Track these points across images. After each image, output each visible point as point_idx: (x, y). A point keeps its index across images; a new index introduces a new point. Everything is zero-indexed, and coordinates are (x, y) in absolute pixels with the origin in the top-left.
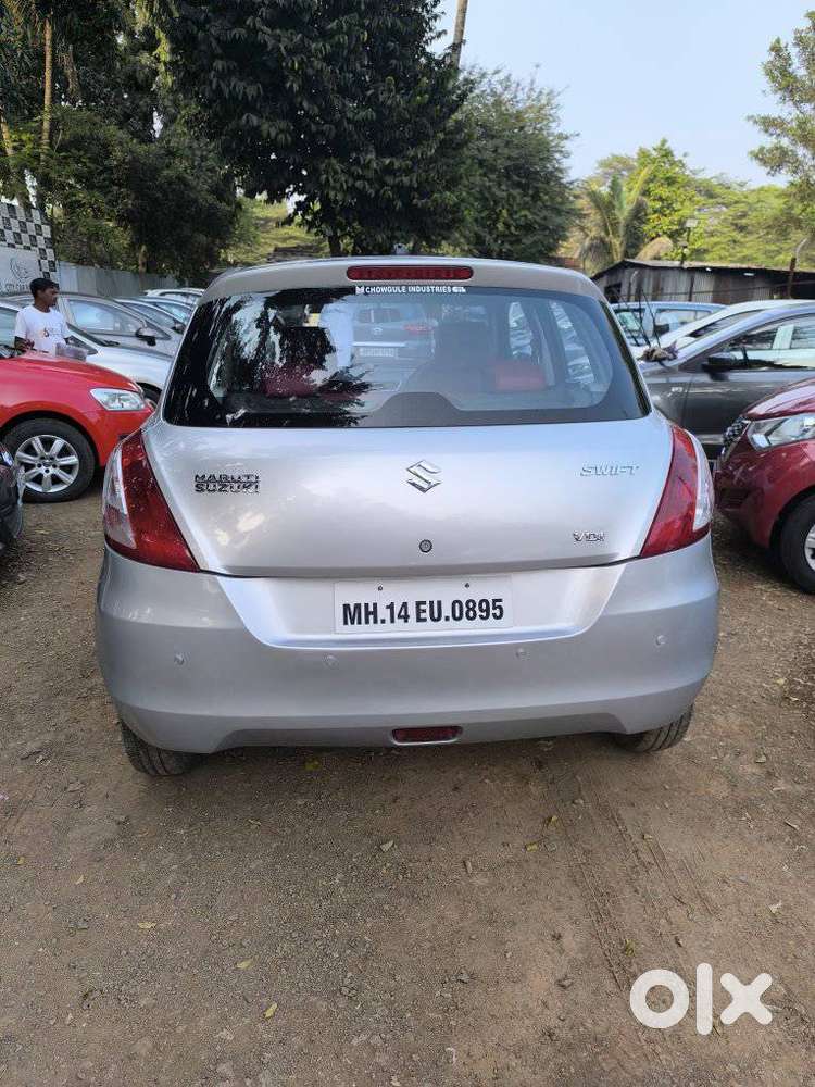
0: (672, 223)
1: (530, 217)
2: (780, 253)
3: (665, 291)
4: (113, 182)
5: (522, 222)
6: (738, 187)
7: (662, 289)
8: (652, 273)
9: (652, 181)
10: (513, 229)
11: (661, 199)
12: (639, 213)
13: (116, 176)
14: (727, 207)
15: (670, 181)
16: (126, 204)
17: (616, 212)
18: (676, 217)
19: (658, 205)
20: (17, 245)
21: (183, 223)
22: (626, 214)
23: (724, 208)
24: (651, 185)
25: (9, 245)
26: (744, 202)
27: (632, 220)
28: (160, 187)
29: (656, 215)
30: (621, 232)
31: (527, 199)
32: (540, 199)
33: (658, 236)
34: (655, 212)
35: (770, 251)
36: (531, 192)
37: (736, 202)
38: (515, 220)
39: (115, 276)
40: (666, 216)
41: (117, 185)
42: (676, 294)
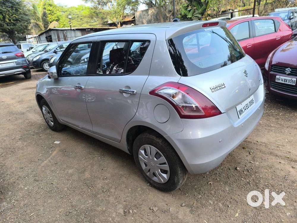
0: (55, 17)
1: (17, 17)
2: (83, 24)
3: (68, 37)
5: (14, 19)
6: (65, 7)
7: (67, 36)
8: (61, 32)
9: (45, 5)
10: (12, 21)
11: (49, 10)
12: (44, 14)
14: (64, 13)
15: (50, 5)
17: (37, 14)
18: (55, 15)
19: (49, 12)
22: (41, 15)
23: (63, 13)
24: (45, 6)
26: (68, 11)
27: (43, 17)
29: (50, 15)
30: (41, 20)
31: (14, 11)
32: (18, 11)
33: (53, 21)
34: (49, 14)
35: (80, 24)
36: (14, 9)
37: (66, 11)
38: (12, 18)
40: (53, 15)
42: (72, 37)
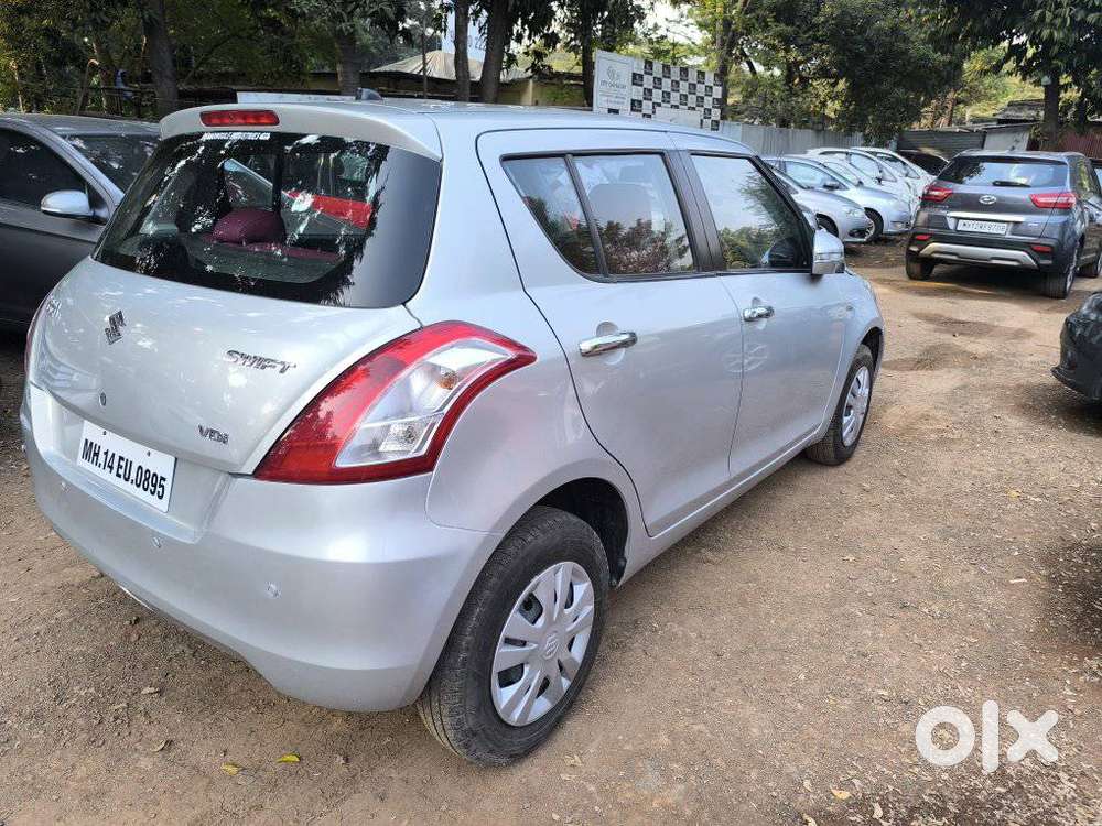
4: (816, 39)
13: (820, 33)
16: (823, 61)
20: (681, 106)
21: (884, 77)
25: (672, 106)
28: (867, 41)
39: (791, 135)
41: (820, 42)
